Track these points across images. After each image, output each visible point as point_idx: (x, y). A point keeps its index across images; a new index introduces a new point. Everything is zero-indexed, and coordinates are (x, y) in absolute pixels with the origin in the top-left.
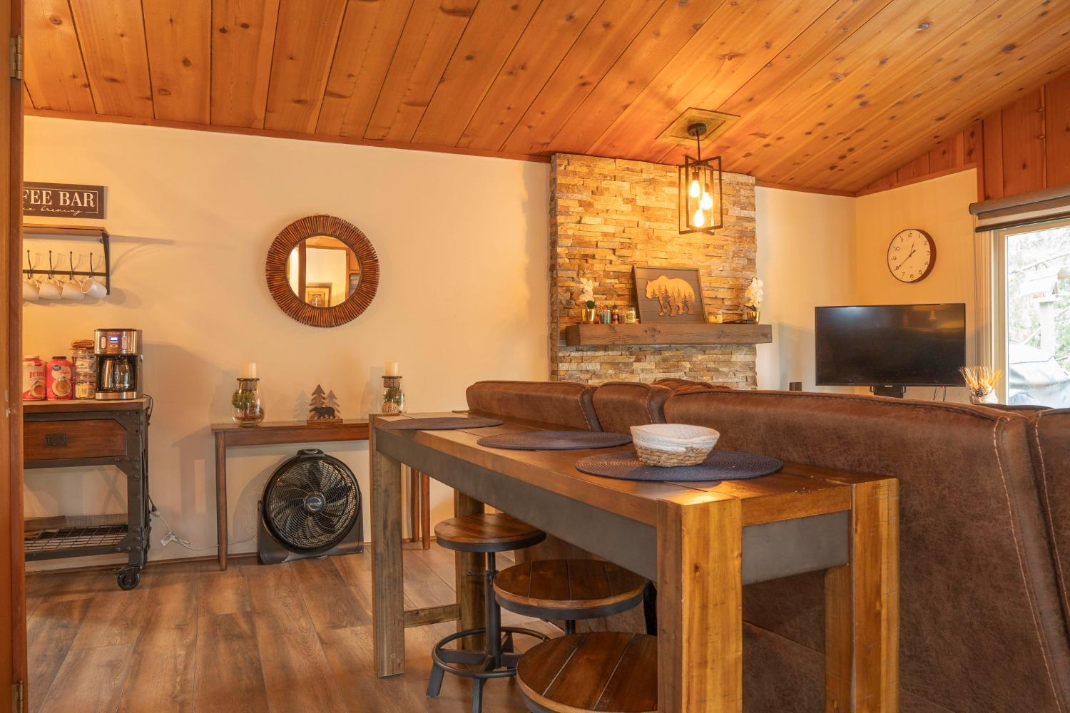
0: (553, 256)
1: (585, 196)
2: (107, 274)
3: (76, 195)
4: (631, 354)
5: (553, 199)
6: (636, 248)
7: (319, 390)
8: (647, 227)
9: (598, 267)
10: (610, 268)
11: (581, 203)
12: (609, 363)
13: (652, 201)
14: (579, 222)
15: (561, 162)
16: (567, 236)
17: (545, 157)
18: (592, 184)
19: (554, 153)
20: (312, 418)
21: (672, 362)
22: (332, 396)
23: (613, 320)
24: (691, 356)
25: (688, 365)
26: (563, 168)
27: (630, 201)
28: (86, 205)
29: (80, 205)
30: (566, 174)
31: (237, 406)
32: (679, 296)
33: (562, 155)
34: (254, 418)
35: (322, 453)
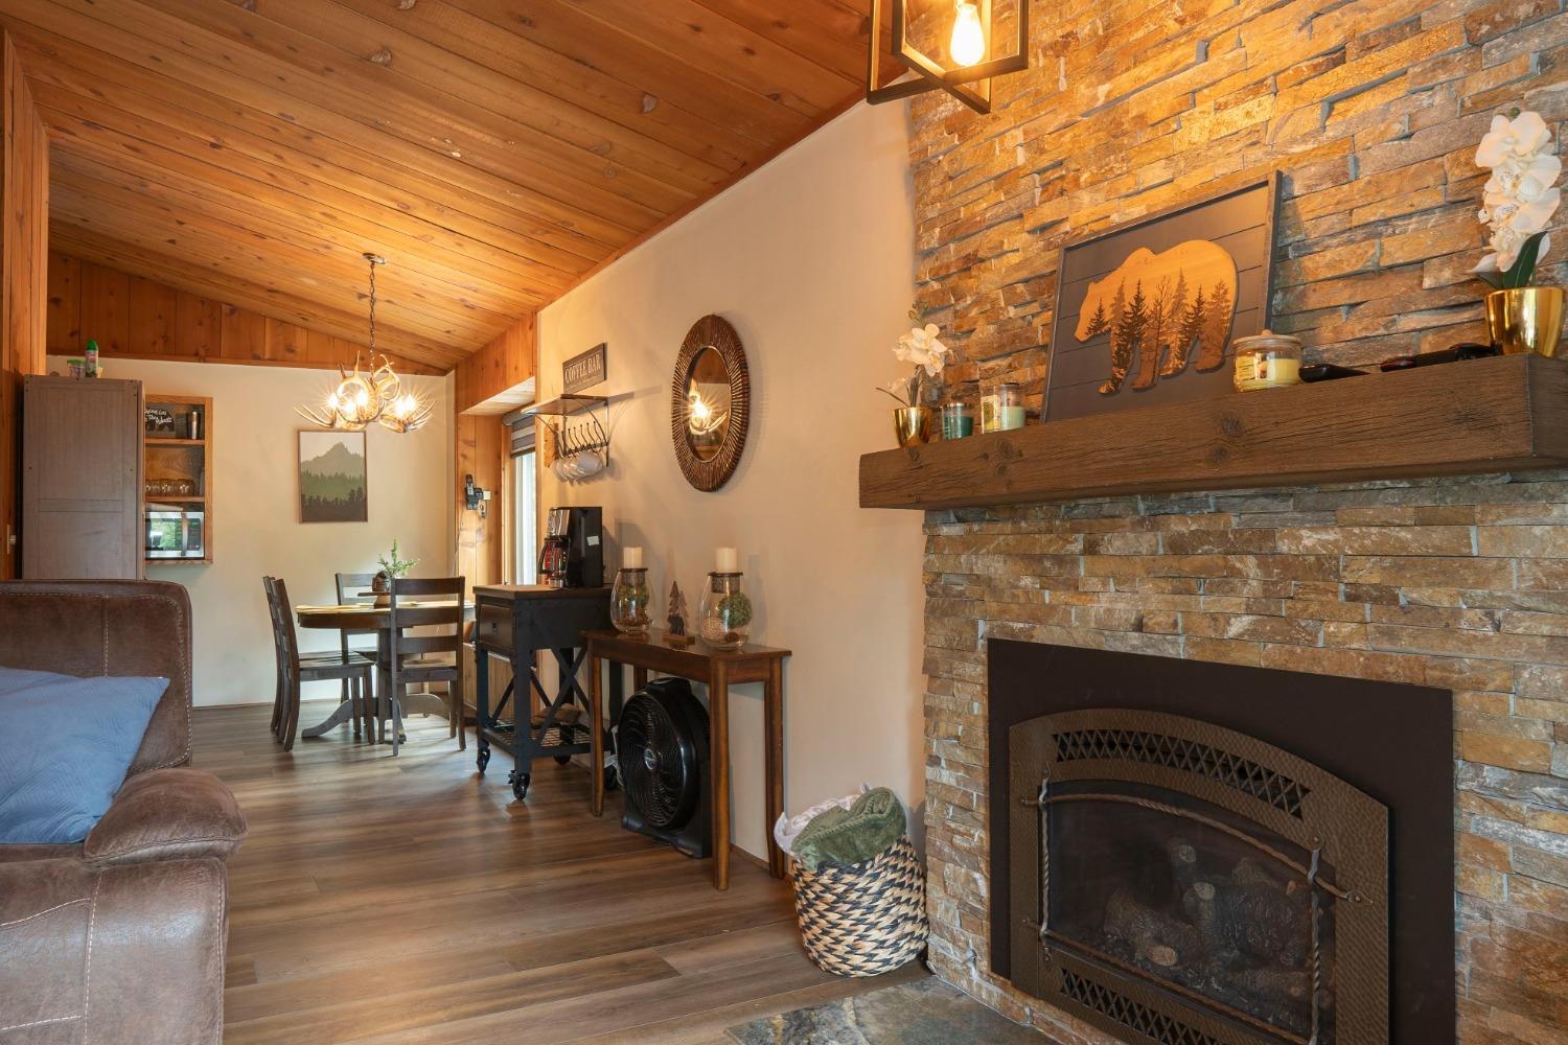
2: (608, 443)
3: (594, 359)
7: (676, 591)
20: (667, 631)
22: (683, 600)
24: (1268, 535)
29: (596, 369)
32: (1178, 306)
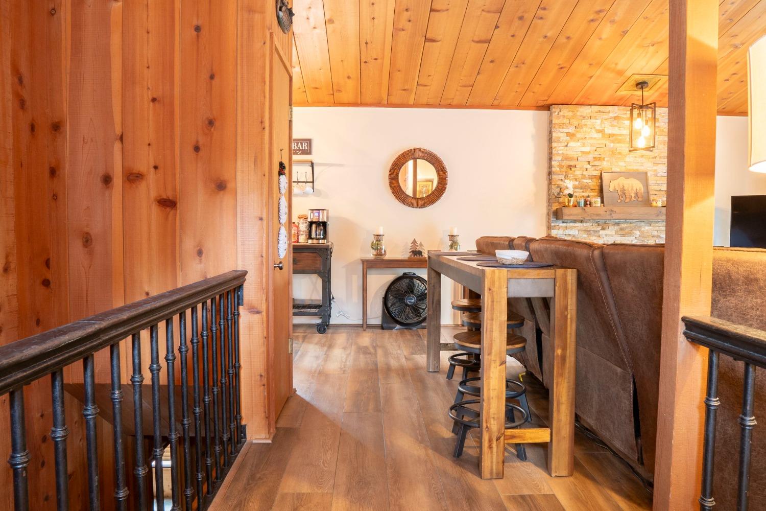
0: (550, 166)
1: (571, 130)
2: (313, 182)
3: (299, 144)
4: (599, 225)
5: (550, 133)
6: (604, 160)
7: (414, 242)
8: (612, 147)
9: (578, 173)
10: (586, 173)
11: (568, 134)
12: (584, 231)
13: (616, 131)
14: (567, 146)
15: (555, 110)
16: (558, 155)
17: (547, 107)
18: (575, 123)
19: (552, 105)
20: (411, 256)
21: (626, 231)
22: (421, 245)
23: (586, 204)
24: (640, 227)
25: (638, 233)
26: (557, 113)
27: (602, 131)
28: (303, 148)
29: (301, 148)
30: (558, 117)
31: (373, 248)
32: (632, 189)
33: (556, 106)
34: (381, 255)
35: (415, 274)
